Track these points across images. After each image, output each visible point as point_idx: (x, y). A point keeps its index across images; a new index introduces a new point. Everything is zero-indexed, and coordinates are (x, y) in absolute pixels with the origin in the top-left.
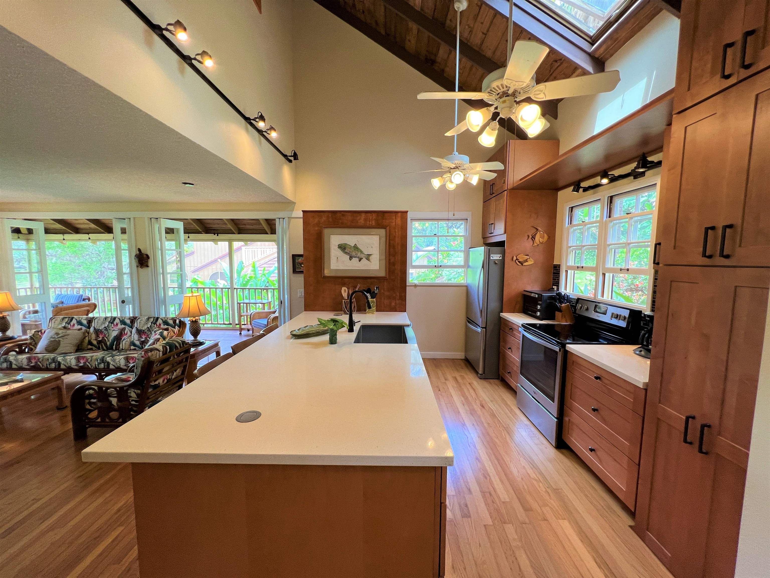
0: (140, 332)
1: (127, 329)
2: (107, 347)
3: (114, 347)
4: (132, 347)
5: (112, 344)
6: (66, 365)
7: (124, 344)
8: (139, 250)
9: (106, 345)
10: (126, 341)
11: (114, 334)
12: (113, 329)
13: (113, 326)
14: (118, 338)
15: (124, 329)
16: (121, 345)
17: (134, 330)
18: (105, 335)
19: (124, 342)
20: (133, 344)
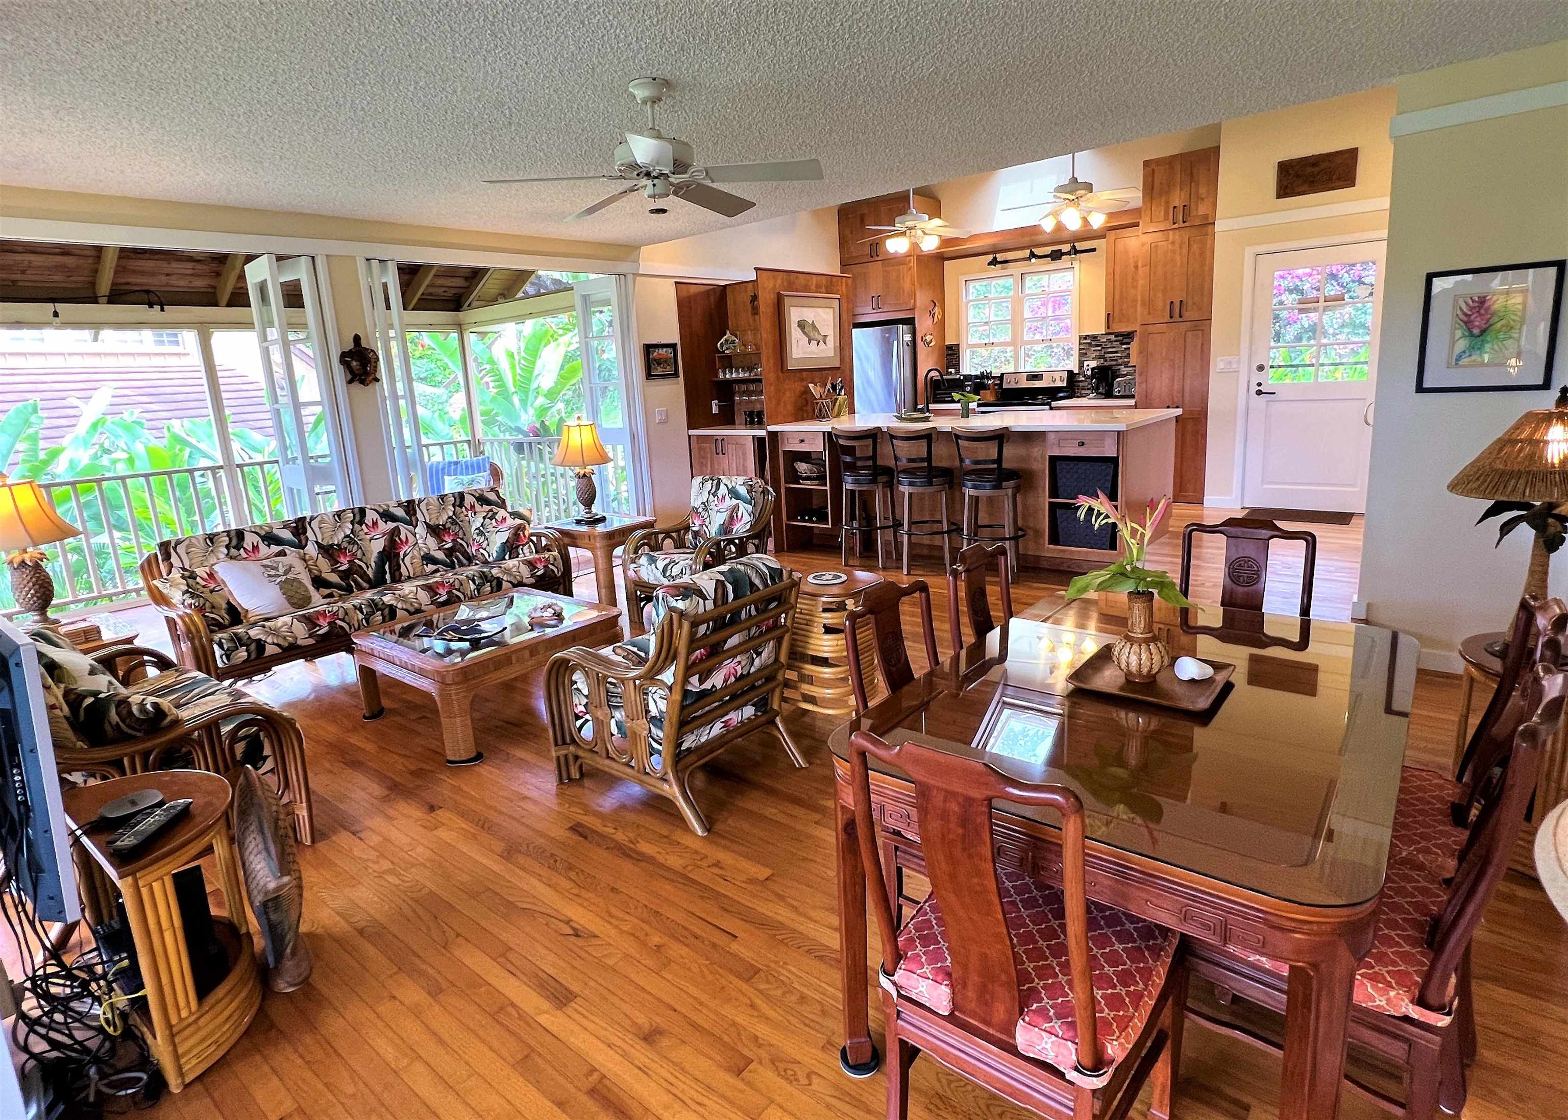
0: (435, 531)
1: (404, 530)
2: (368, 581)
3: (388, 576)
4: (430, 568)
5: (380, 571)
6: (281, 642)
7: (409, 562)
8: (357, 339)
9: (364, 576)
10: (412, 558)
11: (378, 546)
12: (368, 537)
13: (366, 530)
14: (390, 554)
15: (396, 531)
16: (403, 569)
17: (421, 530)
18: (354, 555)
19: (407, 560)
20: (428, 559)
